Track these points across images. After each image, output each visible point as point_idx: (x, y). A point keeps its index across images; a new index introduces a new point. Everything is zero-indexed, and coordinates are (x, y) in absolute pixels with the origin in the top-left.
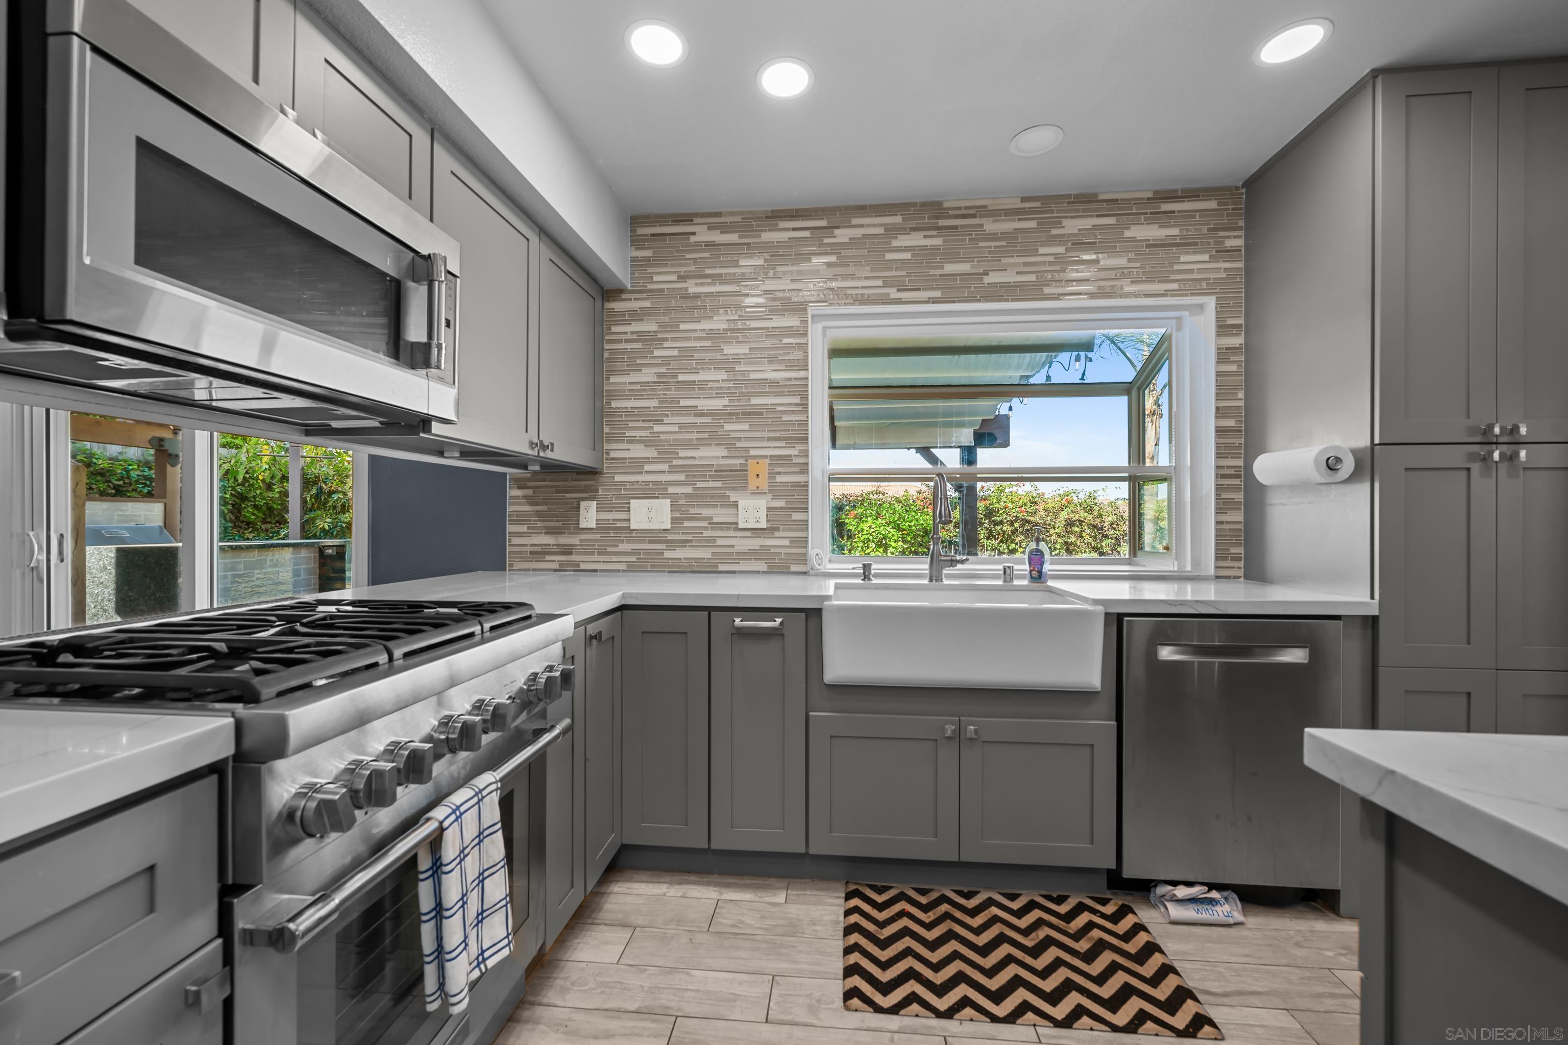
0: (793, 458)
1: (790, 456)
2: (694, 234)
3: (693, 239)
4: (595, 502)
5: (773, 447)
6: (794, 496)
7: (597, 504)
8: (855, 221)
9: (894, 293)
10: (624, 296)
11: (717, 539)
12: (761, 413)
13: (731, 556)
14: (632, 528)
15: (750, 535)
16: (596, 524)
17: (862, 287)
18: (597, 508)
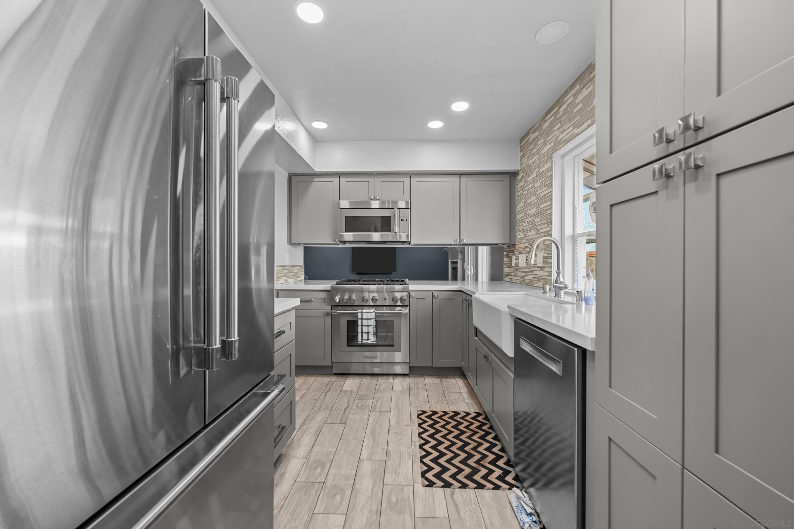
0: (549, 232)
1: (548, 231)
2: (529, 138)
3: (530, 140)
4: (514, 256)
5: (545, 228)
6: (549, 250)
7: (515, 257)
8: (565, 100)
9: (576, 131)
10: (520, 173)
11: (534, 271)
12: (541, 212)
13: (535, 279)
14: (519, 266)
15: (539, 270)
16: (515, 265)
17: (567, 134)
18: (515, 258)
